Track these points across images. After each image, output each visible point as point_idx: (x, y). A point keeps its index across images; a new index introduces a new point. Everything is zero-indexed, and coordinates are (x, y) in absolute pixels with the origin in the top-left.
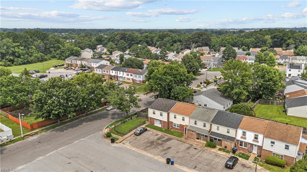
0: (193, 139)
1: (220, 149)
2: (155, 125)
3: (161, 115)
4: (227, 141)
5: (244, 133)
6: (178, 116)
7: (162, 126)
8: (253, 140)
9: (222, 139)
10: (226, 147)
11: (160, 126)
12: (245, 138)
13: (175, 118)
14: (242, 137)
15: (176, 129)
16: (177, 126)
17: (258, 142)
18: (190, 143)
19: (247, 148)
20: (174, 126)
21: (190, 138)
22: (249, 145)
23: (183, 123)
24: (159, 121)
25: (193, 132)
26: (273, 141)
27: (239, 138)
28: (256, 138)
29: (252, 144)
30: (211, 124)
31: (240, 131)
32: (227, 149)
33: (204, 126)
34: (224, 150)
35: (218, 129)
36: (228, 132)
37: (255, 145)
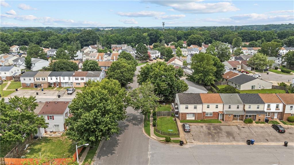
0: (230, 121)
1: (257, 123)
2: (187, 119)
3: (195, 108)
4: (260, 115)
5: (269, 106)
6: (211, 106)
7: (195, 118)
8: (276, 109)
9: (256, 114)
10: (259, 120)
11: (193, 118)
12: (270, 109)
13: (208, 107)
14: (267, 109)
15: (208, 118)
16: (210, 115)
17: (279, 109)
18: (234, 125)
19: (270, 117)
20: (206, 115)
21: (228, 121)
22: (272, 114)
23: (217, 110)
24: (192, 114)
25: (230, 115)
26: (292, 105)
27: (266, 111)
28: (277, 107)
29: (274, 113)
30: (244, 105)
31: (266, 105)
32: (260, 121)
33: (238, 108)
34: (259, 122)
35: (250, 108)
36: (258, 108)
37: (276, 112)
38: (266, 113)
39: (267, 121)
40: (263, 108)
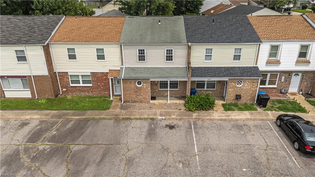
0: (141, 102)
1: (227, 108)
2: (8, 95)
3: (22, 58)
4: (240, 82)
5: (274, 50)
6: (79, 50)
7: (33, 93)
8: (298, 62)
9: (226, 79)
10: (238, 97)
11: (27, 94)
12: (278, 63)
13: (72, 57)
14: (269, 63)
15: (81, 91)
16: (84, 82)
17: (308, 62)
18: (146, 117)
19: (275, 86)
20: (73, 82)
21: (135, 102)
22: (283, 78)
25: (139, 83)
27: (262, 66)
28: (303, 54)
29: (289, 74)
30: (189, 48)
31: (265, 48)
32: (239, 102)
33: (169, 58)
34: (236, 105)
35: (208, 57)
36: (237, 58)
37: (297, 73)
38: (264, 74)
39: (262, 101)
40: (253, 57)
